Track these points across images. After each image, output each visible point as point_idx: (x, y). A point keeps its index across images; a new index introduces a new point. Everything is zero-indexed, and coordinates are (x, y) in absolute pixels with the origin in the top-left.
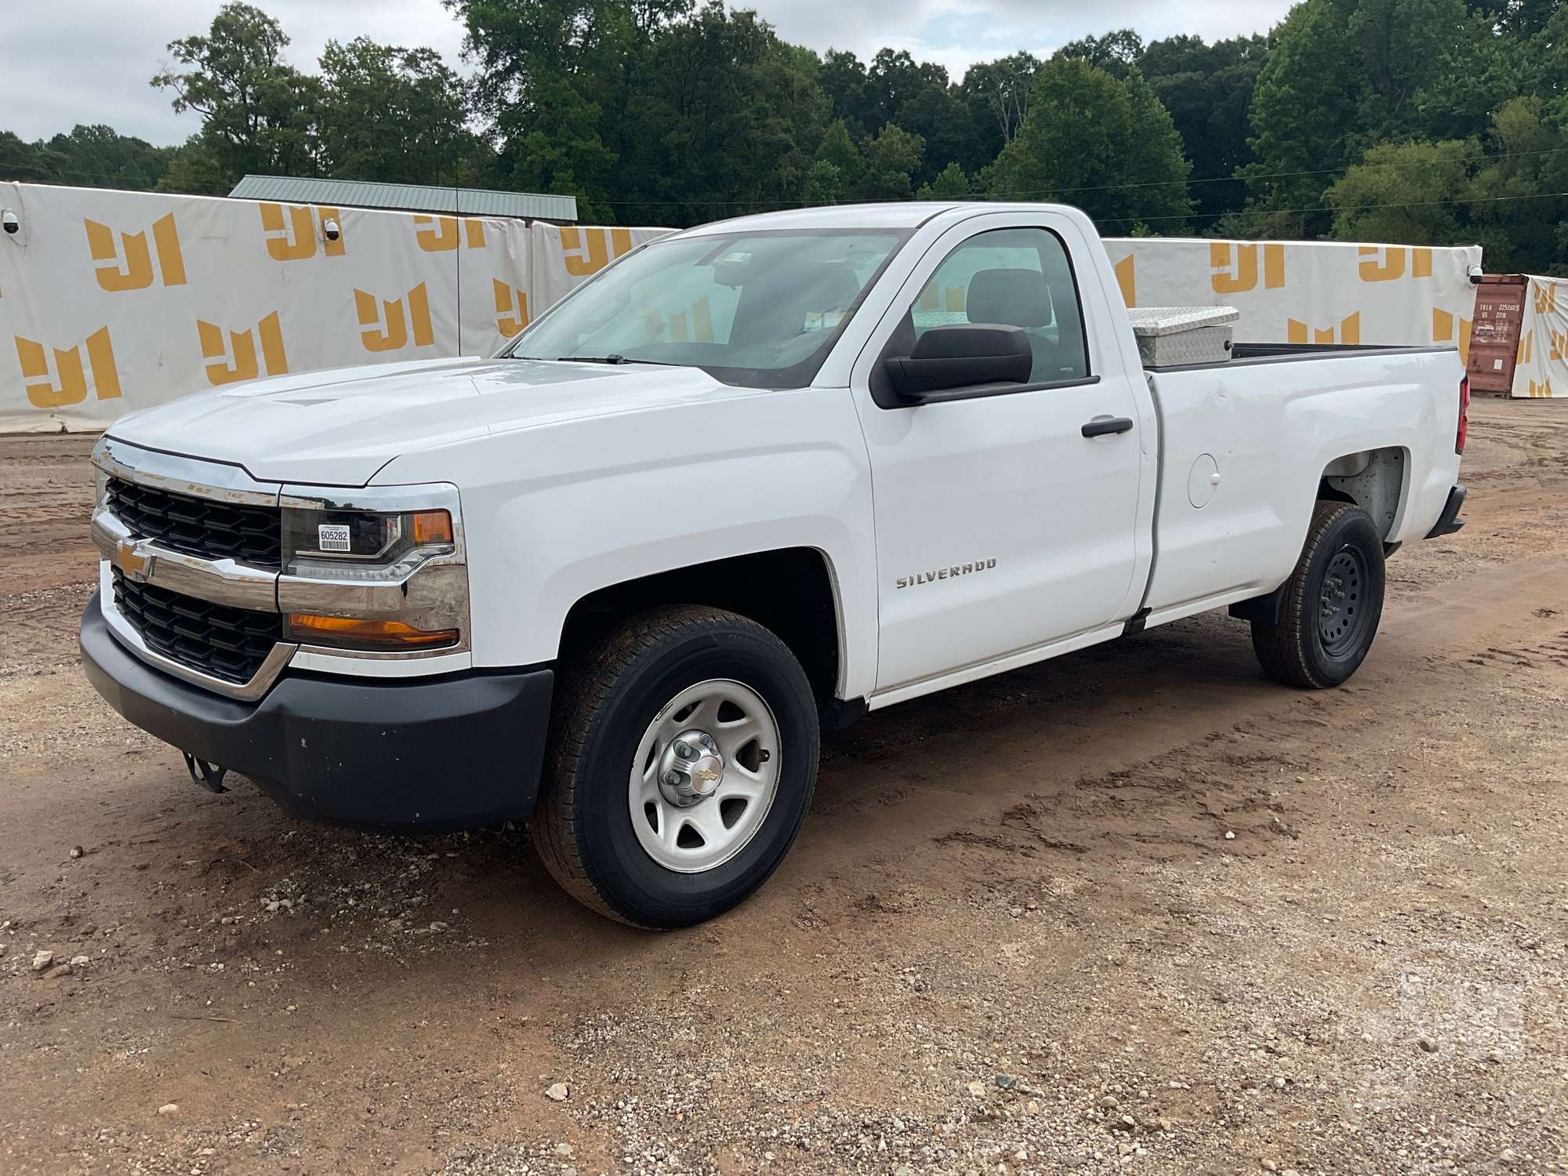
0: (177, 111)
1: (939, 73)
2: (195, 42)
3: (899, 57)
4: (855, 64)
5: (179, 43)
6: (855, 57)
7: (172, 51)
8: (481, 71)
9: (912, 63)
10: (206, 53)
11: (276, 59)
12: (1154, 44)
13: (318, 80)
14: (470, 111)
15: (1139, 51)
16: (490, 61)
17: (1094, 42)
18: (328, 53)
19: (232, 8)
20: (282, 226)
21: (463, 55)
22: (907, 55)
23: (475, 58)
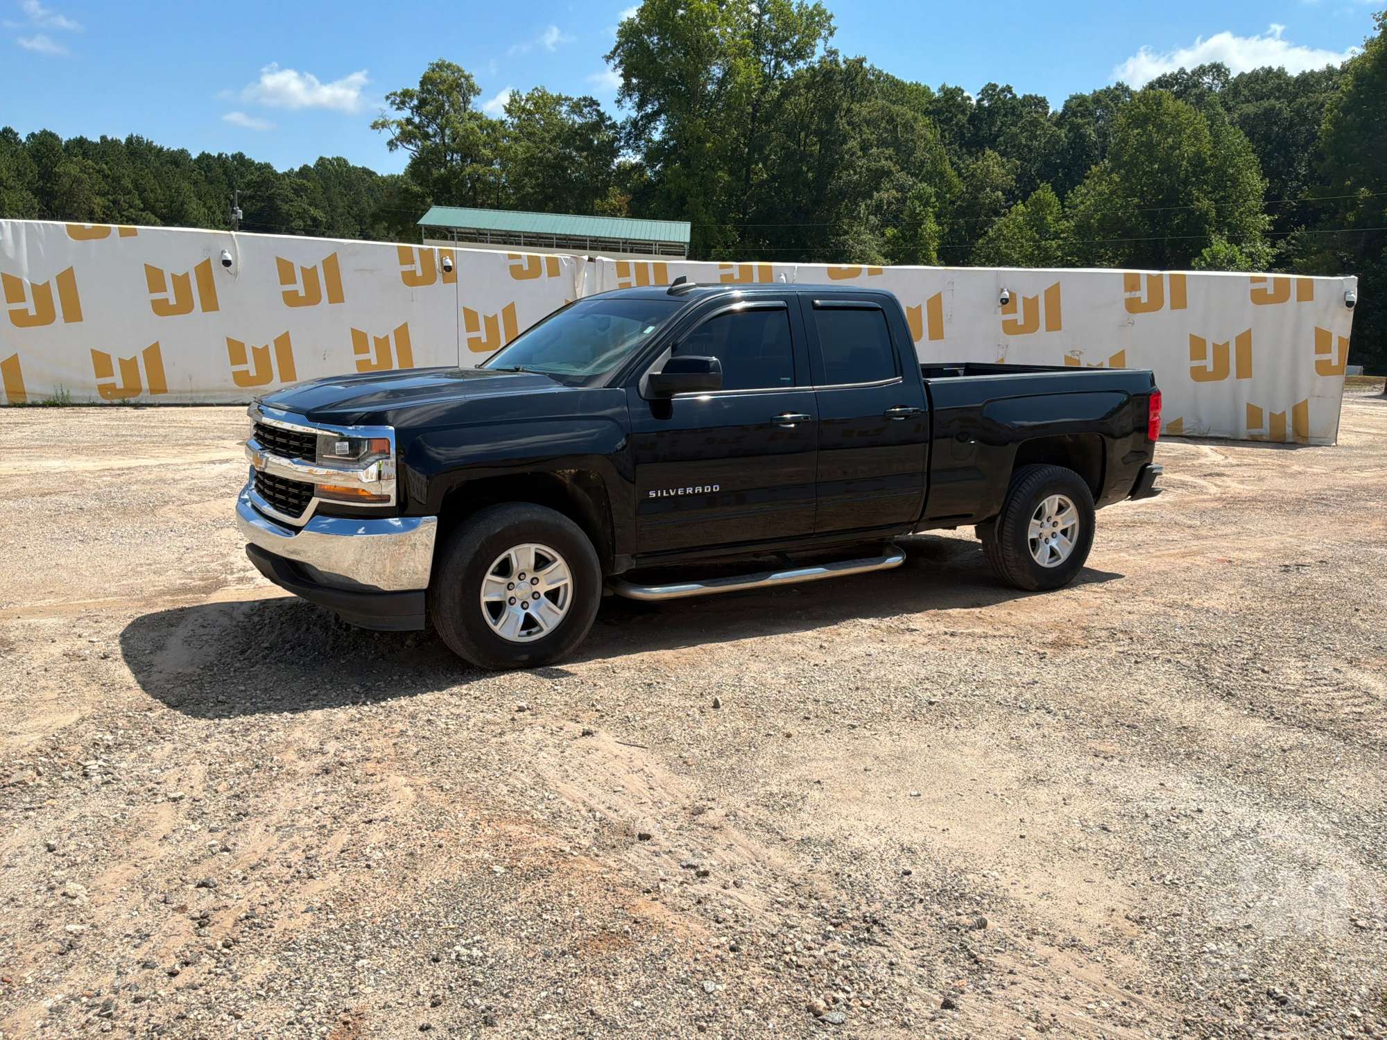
0: (391, 149)
1: (1041, 103)
2: (407, 94)
3: (1003, 90)
4: (963, 98)
5: (395, 94)
6: (963, 92)
7: (389, 101)
8: (634, 114)
9: (1014, 97)
10: (415, 102)
11: (470, 106)
12: (1242, 75)
13: (502, 122)
14: (622, 147)
15: (1227, 81)
16: (640, 106)
17: (1186, 74)
18: (512, 101)
19: (437, 65)
20: (413, 262)
21: (619, 102)
22: (1009, 89)
23: (628, 103)
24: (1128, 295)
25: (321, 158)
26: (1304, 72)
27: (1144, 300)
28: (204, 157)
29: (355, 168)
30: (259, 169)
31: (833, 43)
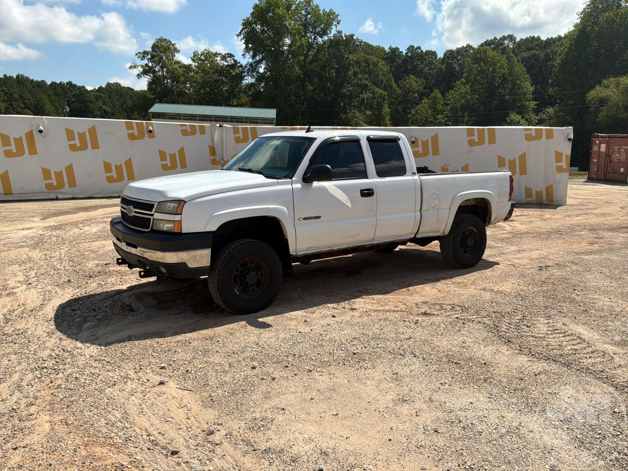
0: (138, 78)
1: (434, 54)
2: (145, 53)
3: (417, 48)
4: (399, 52)
5: (140, 53)
6: (399, 49)
7: (137, 56)
8: (251, 60)
9: (422, 51)
10: (150, 56)
11: (175, 58)
12: (522, 39)
13: (190, 65)
14: (246, 76)
15: (515, 42)
16: (254, 57)
17: (497, 40)
18: (194, 55)
19: (159, 39)
20: (133, 129)
21: (243, 55)
22: (419, 48)
23: (248, 56)
24: (469, 138)
25: (108, 83)
26: (548, 38)
27: (476, 140)
28: (53, 84)
29: (124, 87)
30: (79, 89)
31: (339, 28)
